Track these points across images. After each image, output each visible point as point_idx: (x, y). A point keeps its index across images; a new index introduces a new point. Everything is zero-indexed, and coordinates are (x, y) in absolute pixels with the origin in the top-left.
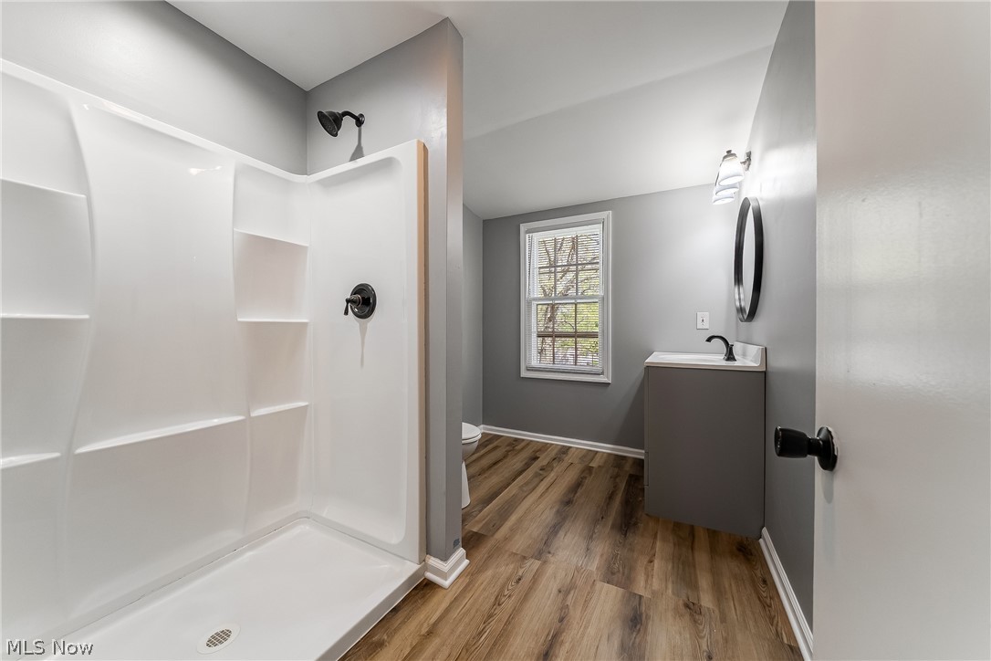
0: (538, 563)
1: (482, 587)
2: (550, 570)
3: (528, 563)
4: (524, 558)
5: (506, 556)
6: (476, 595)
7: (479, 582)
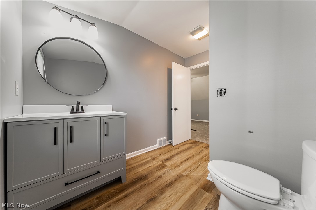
0: (183, 174)
1: (201, 172)
2: (180, 171)
3: (186, 174)
4: (187, 176)
5: (193, 178)
6: (202, 171)
7: (202, 173)
